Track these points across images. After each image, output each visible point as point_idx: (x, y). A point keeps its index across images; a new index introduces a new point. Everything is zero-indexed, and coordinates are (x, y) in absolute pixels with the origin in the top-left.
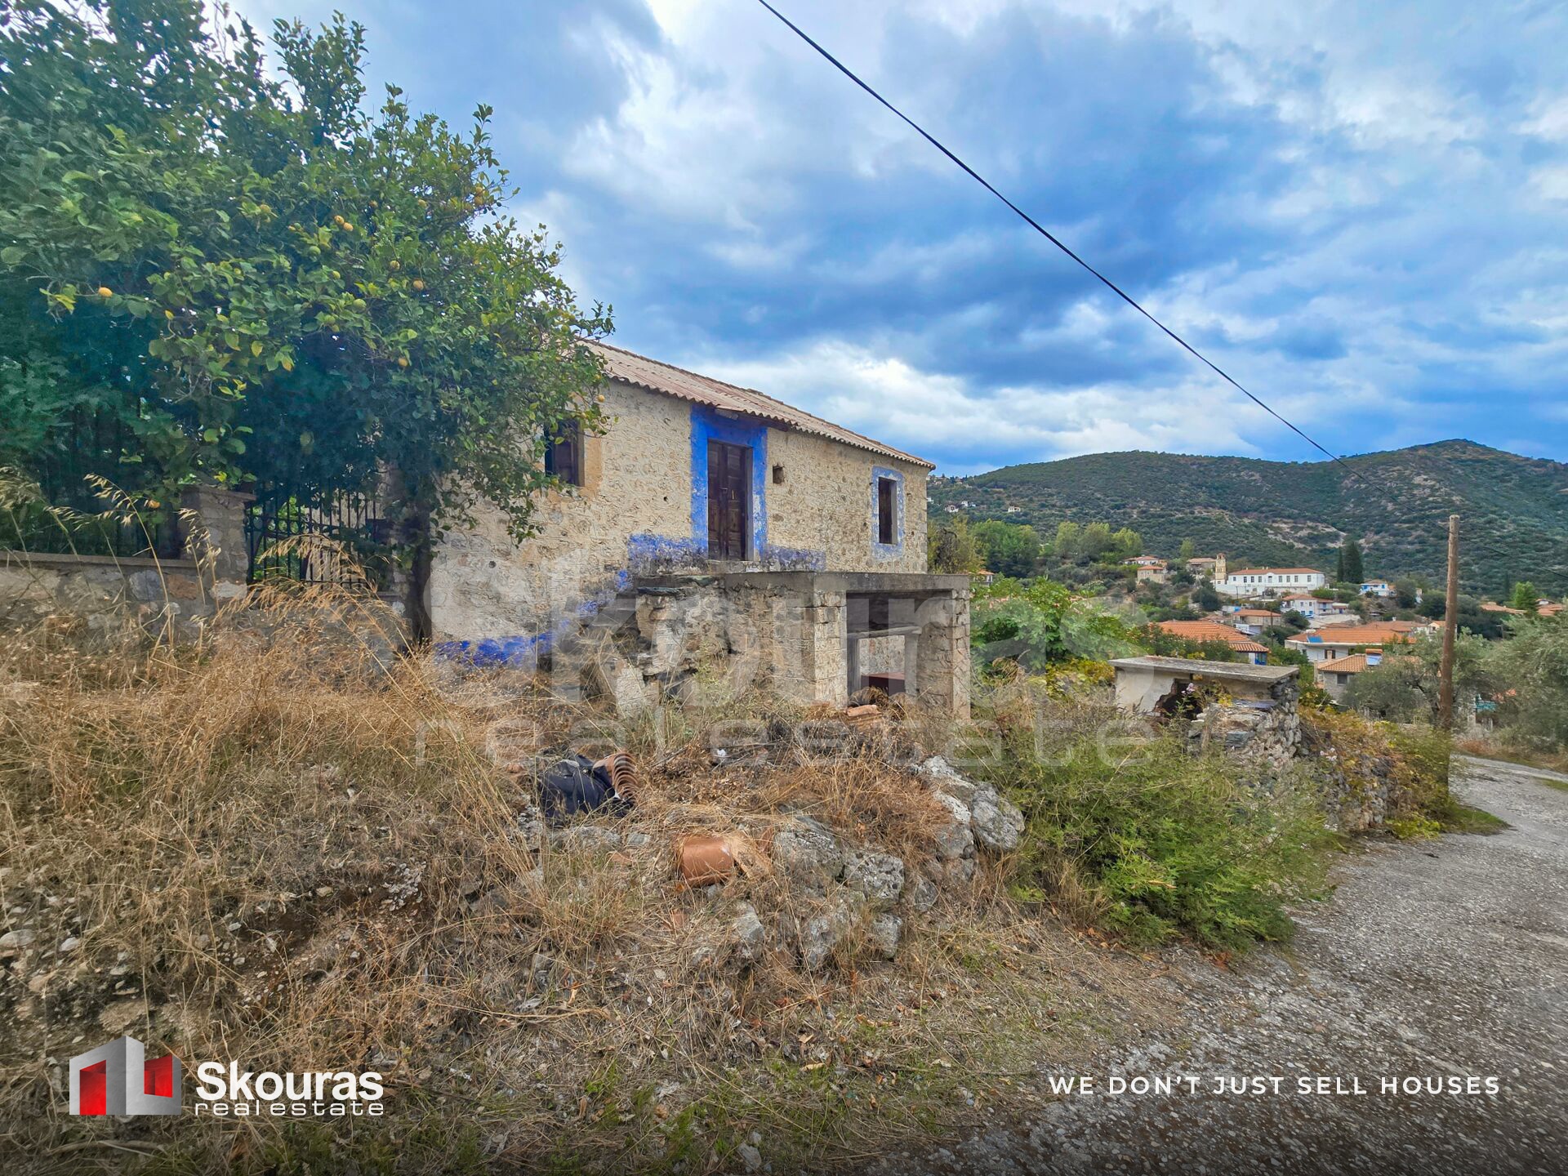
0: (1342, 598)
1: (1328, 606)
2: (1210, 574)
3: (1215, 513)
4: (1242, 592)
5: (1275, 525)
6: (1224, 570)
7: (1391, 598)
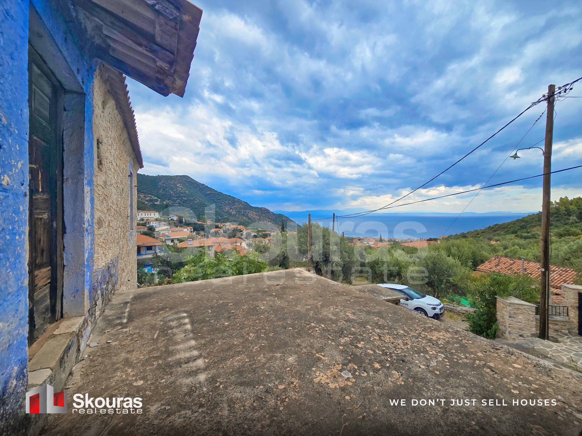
0: (164, 221)
1: (161, 224)
7: (177, 221)
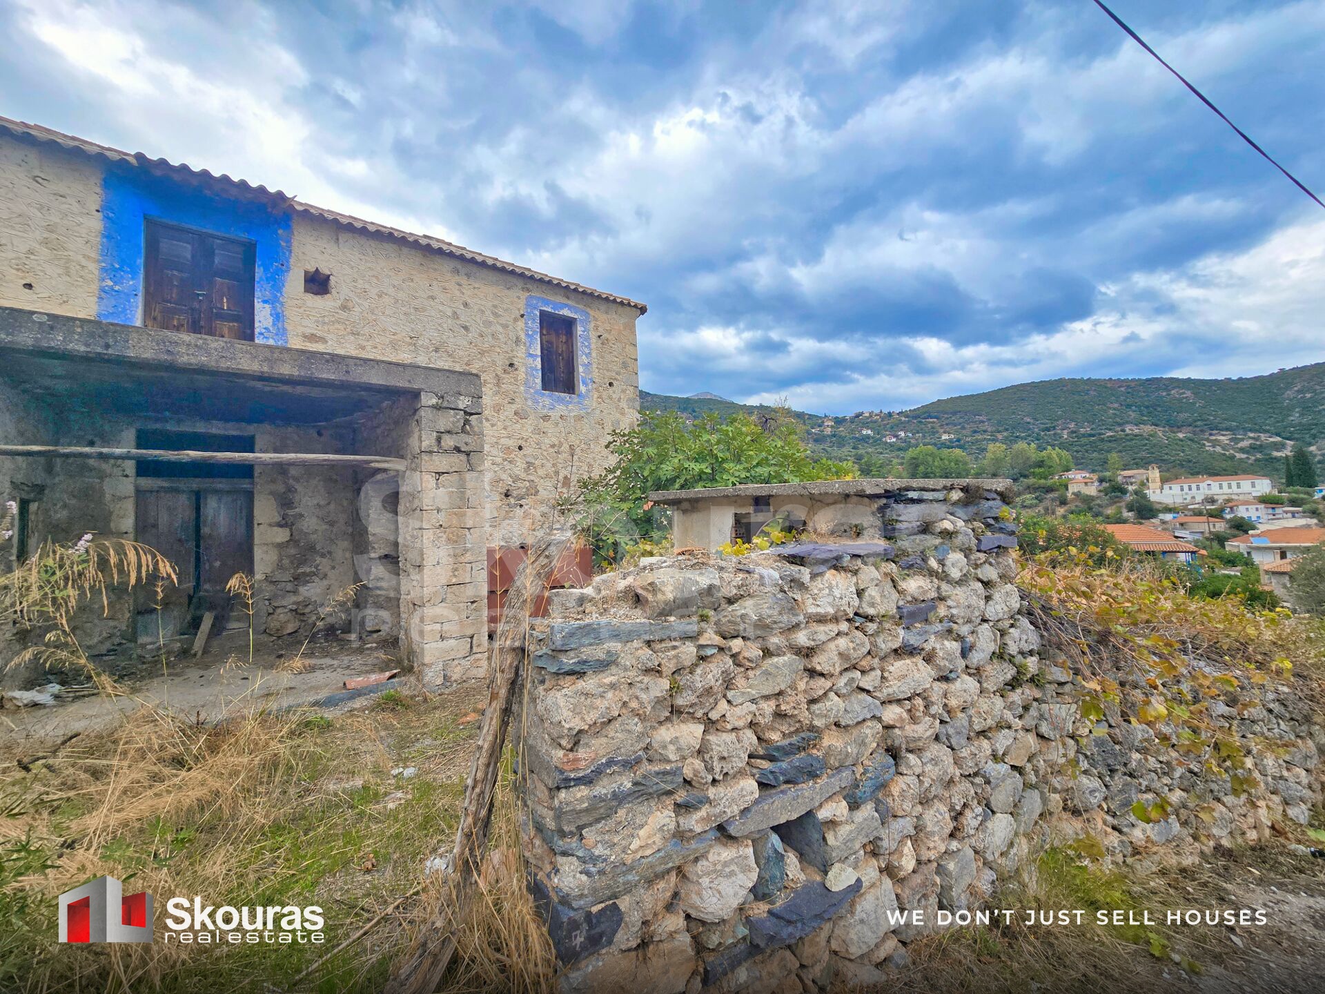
0: (1294, 503)
1: (1278, 511)
2: (1143, 484)
3: (1148, 429)
4: (1179, 500)
5: (1214, 438)
6: (1158, 480)
